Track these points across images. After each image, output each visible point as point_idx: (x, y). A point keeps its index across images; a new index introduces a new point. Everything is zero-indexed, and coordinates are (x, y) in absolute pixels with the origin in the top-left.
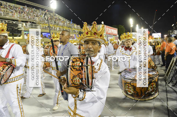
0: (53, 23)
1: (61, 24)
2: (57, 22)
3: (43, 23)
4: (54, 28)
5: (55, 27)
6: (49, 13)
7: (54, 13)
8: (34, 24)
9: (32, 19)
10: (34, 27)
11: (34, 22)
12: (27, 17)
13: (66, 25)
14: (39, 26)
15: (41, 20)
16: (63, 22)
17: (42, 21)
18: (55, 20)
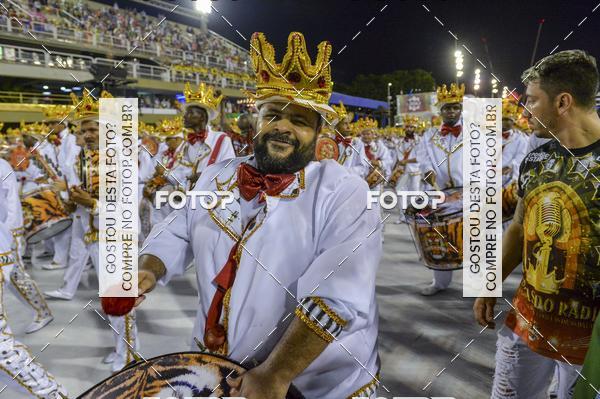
0: (207, 62)
1: (231, 65)
2: (218, 59)
3: (176, 61)
4: (211, 77)
5: (215, 77)
6: (190, 28)
7: (204, 26)
8: (152, 67)
9: (144, 50)
10: (152, 75)
11: (152, 59)
12: (129, 43)
13: (245, 68)
14: (168, 71)
15: (168, 53)
16: (236, 57)
17: (172, 55)
18: (213, 54)
